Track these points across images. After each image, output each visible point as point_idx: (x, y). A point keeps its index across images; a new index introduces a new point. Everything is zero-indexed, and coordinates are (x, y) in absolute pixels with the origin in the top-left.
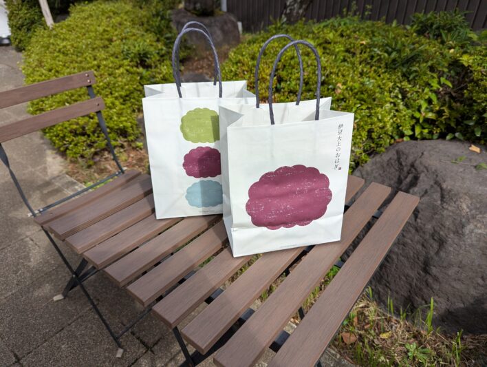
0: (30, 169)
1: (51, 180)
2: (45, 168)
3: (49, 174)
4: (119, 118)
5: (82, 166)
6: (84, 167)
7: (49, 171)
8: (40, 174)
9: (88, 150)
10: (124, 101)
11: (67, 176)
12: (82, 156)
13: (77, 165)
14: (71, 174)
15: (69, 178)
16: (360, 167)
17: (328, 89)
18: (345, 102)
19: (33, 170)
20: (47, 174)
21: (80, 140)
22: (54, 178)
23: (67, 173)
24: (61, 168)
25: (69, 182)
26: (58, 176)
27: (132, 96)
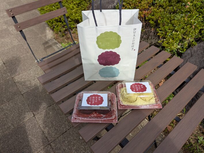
0: (40, 35)
1: (48, 41)
2: (46, 35)
3: (47, 38)
4: (75, 14)
5: (60, 36)
6: (61, 36)
7: (47, 37)
8: (44, 38)
9: (62, 29)
10: (78, 6)
11: (54, 40)
12: (60, 31)
13: (58, 35)
14: (56, 39)
15: (55, 41)
16: (191, 48)
17: (182, 5)
18: (190, 13)
19: (41, 36)
20: (46, 38)
21: (59, 24)
22: (49, 40)
23: (54, 38)
24: (52, 36)
25: (55, 42)
26: (51, 39)
27: (82, 3)
